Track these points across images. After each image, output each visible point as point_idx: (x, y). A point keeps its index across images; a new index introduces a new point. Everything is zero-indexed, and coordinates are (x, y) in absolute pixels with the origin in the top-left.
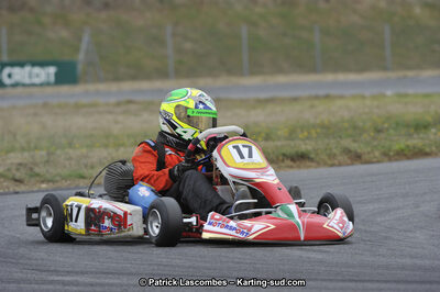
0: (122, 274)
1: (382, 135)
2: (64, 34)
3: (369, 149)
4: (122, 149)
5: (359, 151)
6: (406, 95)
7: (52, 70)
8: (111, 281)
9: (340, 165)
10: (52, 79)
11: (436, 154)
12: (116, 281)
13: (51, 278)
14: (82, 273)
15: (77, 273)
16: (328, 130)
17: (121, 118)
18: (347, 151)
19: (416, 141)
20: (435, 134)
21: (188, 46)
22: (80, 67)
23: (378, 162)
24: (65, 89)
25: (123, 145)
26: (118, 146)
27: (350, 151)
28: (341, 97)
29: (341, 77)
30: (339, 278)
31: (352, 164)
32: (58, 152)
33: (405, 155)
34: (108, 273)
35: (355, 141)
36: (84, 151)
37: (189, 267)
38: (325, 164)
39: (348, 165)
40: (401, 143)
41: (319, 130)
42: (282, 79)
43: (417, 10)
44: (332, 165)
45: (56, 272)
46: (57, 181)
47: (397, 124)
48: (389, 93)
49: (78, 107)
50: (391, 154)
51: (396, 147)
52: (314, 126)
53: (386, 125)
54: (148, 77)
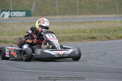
1: (116, 32)
2: (28, 3)
3: (112, 36)
7: (24, 13)
8: (41, 72)
9: (104, 40)
10: (24, 15)
12: (42, 72)
14: (33, 69)
15: (31, 69)
16: (101, 31)
18: (106, 37)
21: (62, 6)
22: (32, 12)
23: (115, 40)
24: (28, 18)
27: (107, 37)
28: (104, 21)
29: (105, 16)
30: (104, 72)
31: (107, 40)
34: (40, 69)
35: (108, 34)
37: (62, 68)
38: (100, 40)
39: (106, 40)
40: (121, 35)
41: (98, 31)
42: (88, 16)
44: (102, 40)
47: (120, 29)
48: (118, 21)
49: (31, 23)
50: (118, 37)
52: (97, 29)
53: (117, 30)
54: (51, 15)
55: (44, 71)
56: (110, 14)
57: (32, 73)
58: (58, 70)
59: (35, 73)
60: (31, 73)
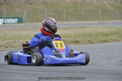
1: (98, 37)
2: (20, 11)
3: (94, 40)
5: (91, 41)
6: (104, 27)
7: (17, 20)
9: (87, 44)
10: (17, 22)
11: (111, 42)
12: (29, 73)
13: (13, 72)
14: (21, 70)
15: (19, 70)
16: (84, 35)
17: (33, 32)
18: (88, 41)
19: (106, 38)
20: (111, 37)
21: (50, 14)
22: (24, 19)
23: (96, 43)
24: (20, 24)
28: (88, 27)
29: (88, 22)
31: (90, 44)
32: (17, 40)
33: (103, 42)
35: (91, 38)
36: (23, 40)
37: (47, 69)
38: (83, 44)
41: (82, 35)
42: (73, 22)
43: (107, 6)
44: (85, 44)
45: (15, 70)
46: (16, 47)
47: (101, 34)
48: (100, 26)
49: (22, 29)
50: (99, 41)
51: (101, 40)
53: (99, 34)
54: (40, 22)
55: (31, 72)
56: (93, 20)
57: (20, 74)
59: (22, 74)
60: (18, 74)
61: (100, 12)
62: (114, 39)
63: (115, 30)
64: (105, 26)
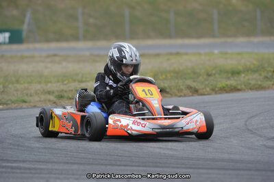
0: (49, 162)
1: (212, 78)
2: (15, 12)
3: (203, 87)
4: (49, 85)
5: (197, 87)
6: (226, 53)
7: (7, 35)
8: (42, 167)
9: (185, 96)
10: (7, 40)
11: (244, 90)
12: (44, 167)
13: (4, 164)
14: (24, 161)
15: (20, 161)
16: (178, 74)
17: (49, 65)
18: (189, 87)
19: (232, 82)
20: (244, 77)
21: (91, 21)
22: (24, 34)
23: (208, 94)
24: (15, 47)
25: (51, 82)
26: (47, 82)
27: (191, 88)
28: (186, 54)
29: (187, 41)
30: (183, 166)
31: (192, 96)
32: (10, 86)
33: (225, 90)
34: (39, 162)
35: (194, 81)
36: (26, 85)
37: (90, 159)
38: (176, 95)
39: (189, 96)
40: (223, 83)
41: (172, 74)
42: (150, 42)
44: (180, 96)
45: (8, 161)
46: (9, 104)
47: (221, 71)
48: (216, 52)
49: (22, 58)
50: (217, 89)
51: (220, 85)
52: (170, 72)
53: (214, 72)
54: (67, 40)
55: (50, 166)
56: (199, 36)
57: (22, 171)
58: (81, 164)
59: (28, 171)
60: (18, 171)
61: (216, 16)
62: (253, 82)
63: (255, 62)
64: (229, 51)
